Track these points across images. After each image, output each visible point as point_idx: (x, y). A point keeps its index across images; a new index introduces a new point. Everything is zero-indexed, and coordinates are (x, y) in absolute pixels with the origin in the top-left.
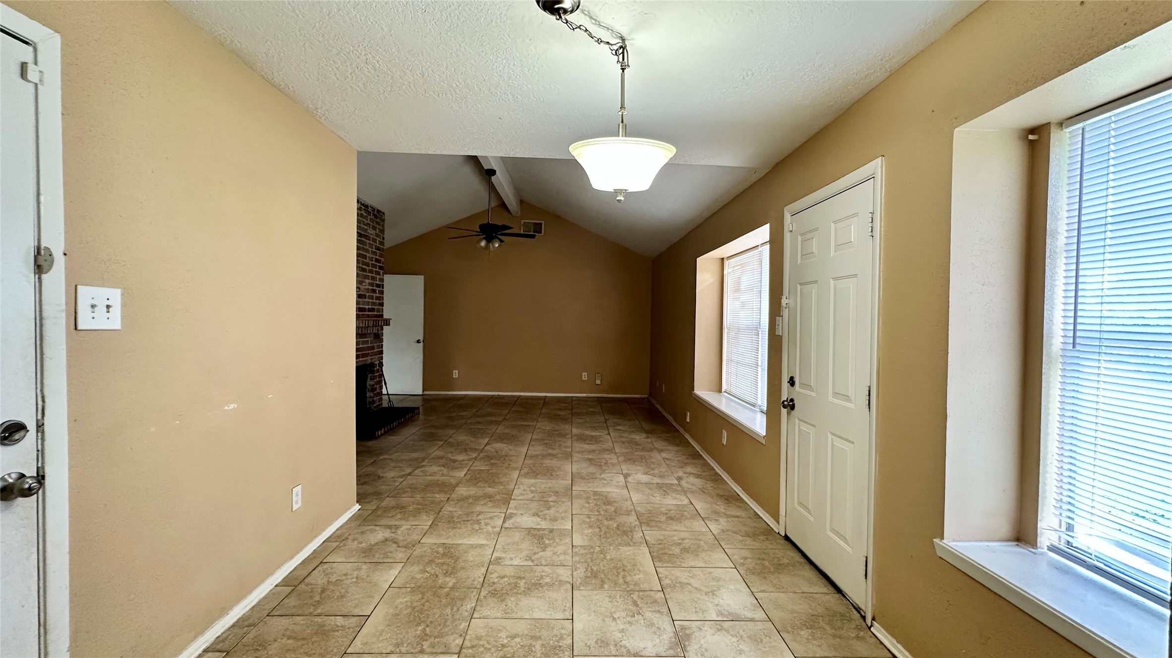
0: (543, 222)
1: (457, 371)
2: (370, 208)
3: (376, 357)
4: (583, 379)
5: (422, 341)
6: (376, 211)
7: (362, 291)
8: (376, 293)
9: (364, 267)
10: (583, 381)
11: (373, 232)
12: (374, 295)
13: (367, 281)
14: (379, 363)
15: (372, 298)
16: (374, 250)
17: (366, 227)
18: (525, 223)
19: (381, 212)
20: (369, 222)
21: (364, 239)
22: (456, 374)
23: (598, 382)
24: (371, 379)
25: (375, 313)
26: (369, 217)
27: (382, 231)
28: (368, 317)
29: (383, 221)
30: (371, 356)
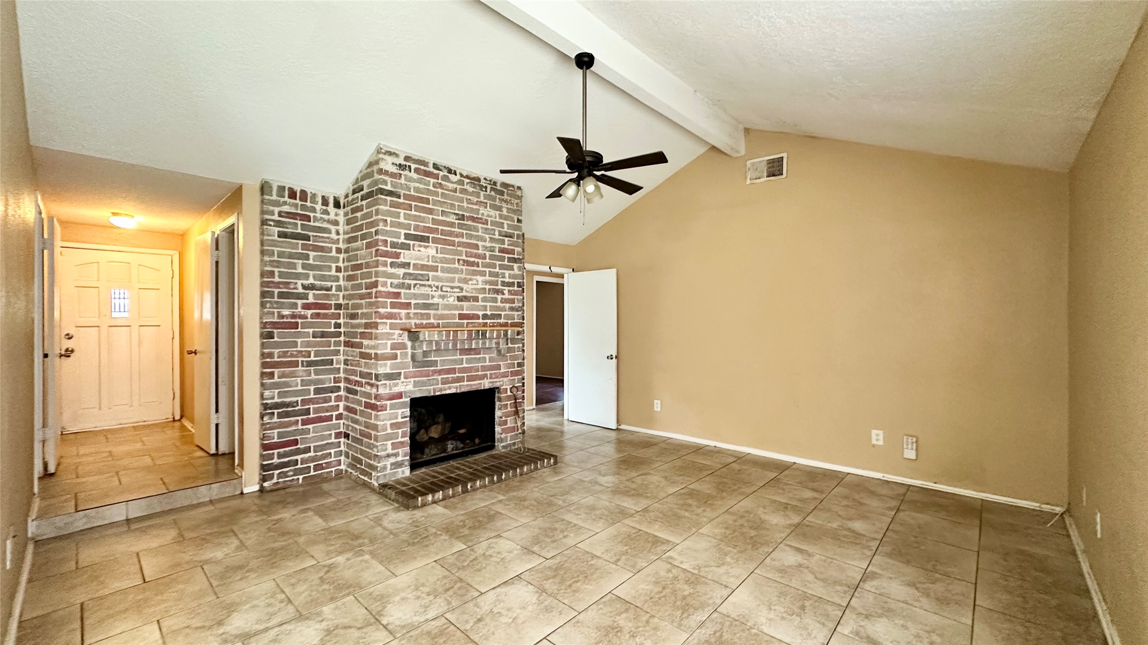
0: (785, 155)
1: (659, 402)
2: (483, 180)
3: (505, 379)
4: (874, 442)
5: (614, 356)
6: (498, 185)
7: (466, 291)
8: (504, 294)
9: (472, 259)
10: (874, 446)
11: (493, 213)
12: (499, 297)
13: (480, 279)
14: (511, 389)
15: (495, 300)
16: (497, 237)
17: (475, 207)
18: (753, 164)
19: (513, 186)
20: (482, 199)
21: (469, 223)
22: (657, 406)
23: (910, 454)
24: (500, 409)
25: (502, 321)
26: (482, 193)
27: (518, 212)
28: (484, 326)
29: (520, 198)
30: (491, 378)
